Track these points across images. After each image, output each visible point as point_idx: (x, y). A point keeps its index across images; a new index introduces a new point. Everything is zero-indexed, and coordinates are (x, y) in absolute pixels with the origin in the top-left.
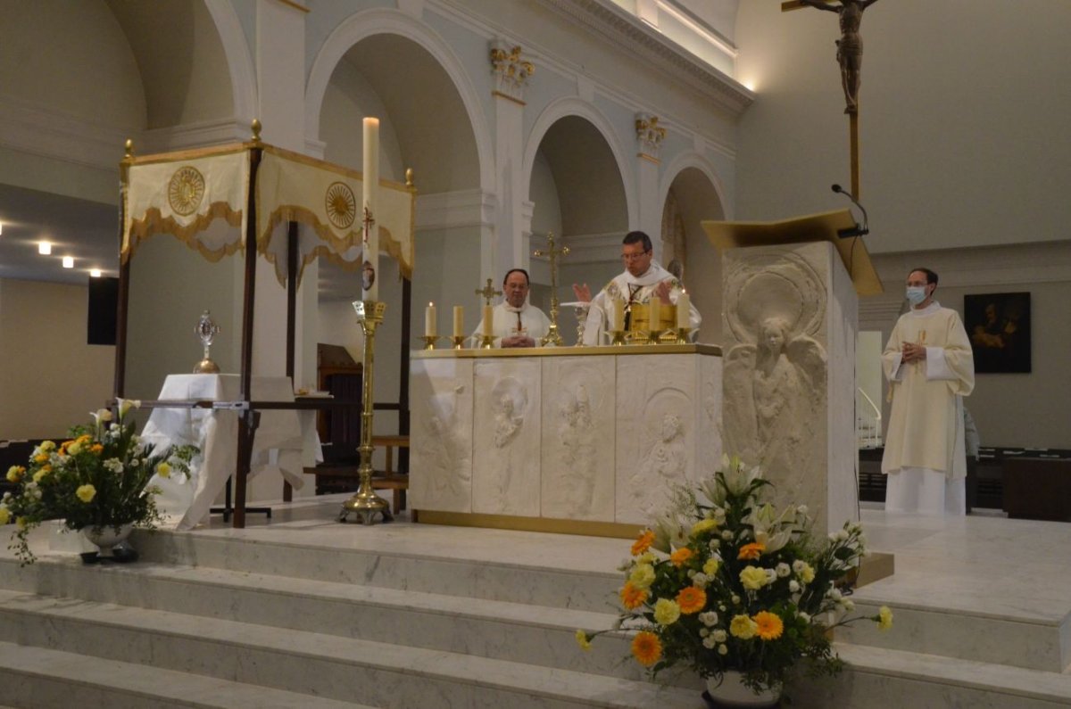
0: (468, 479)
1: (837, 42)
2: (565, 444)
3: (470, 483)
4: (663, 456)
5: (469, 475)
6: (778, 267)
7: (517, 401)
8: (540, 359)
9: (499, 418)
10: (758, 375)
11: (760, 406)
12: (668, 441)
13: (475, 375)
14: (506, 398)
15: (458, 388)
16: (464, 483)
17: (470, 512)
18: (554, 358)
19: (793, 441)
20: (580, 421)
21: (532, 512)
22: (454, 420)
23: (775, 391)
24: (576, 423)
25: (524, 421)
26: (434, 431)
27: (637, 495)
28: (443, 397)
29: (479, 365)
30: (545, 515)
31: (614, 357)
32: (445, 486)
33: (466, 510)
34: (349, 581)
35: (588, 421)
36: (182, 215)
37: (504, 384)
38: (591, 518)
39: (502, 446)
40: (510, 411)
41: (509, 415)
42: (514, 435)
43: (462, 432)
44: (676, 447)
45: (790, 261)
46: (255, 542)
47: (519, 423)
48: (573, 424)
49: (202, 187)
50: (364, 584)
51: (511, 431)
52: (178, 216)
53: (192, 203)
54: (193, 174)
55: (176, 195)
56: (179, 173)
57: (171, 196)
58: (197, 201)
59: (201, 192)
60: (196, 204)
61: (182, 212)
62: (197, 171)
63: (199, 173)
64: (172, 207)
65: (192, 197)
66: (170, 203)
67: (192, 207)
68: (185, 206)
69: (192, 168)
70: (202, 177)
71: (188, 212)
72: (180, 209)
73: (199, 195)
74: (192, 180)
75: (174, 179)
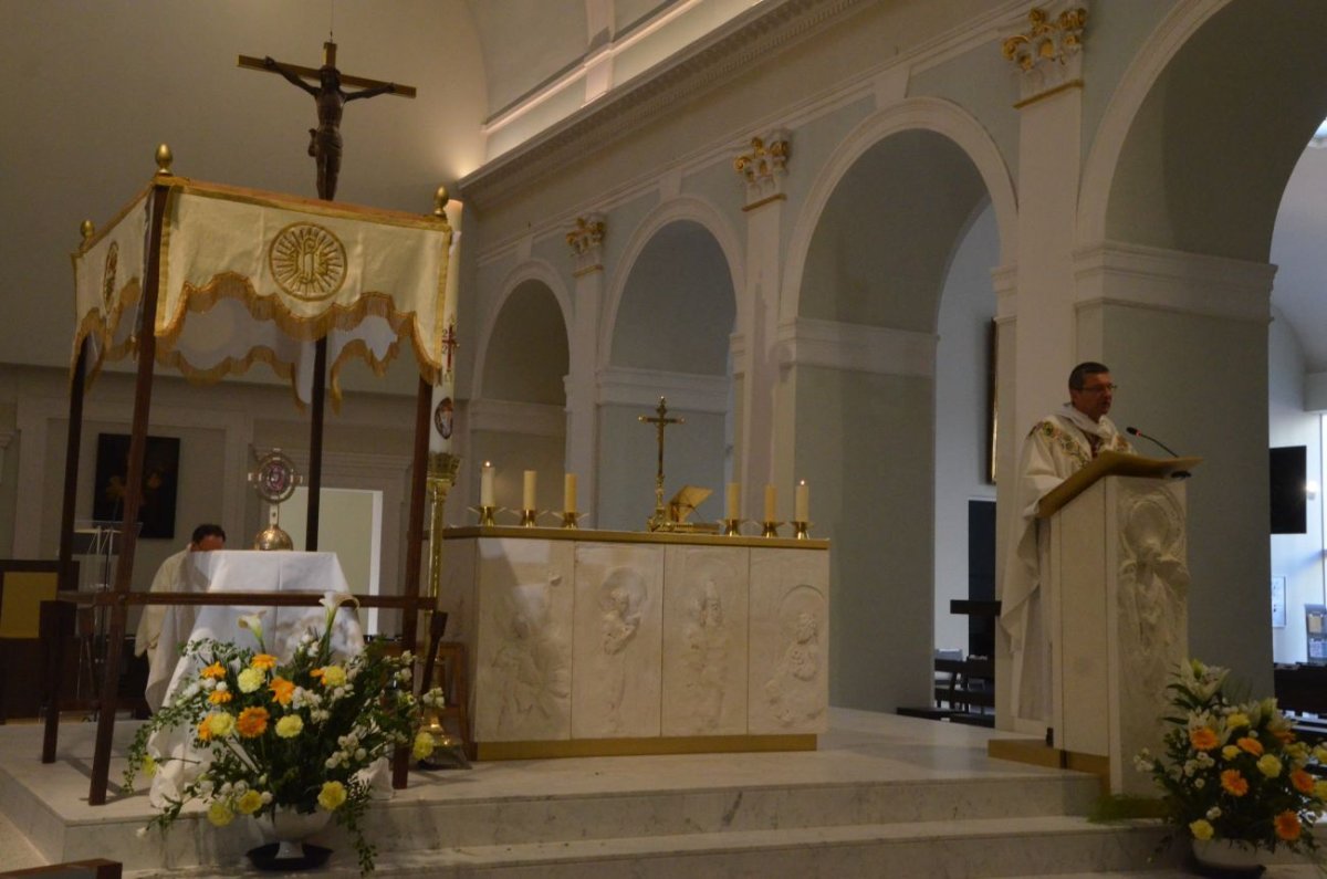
0: (564, 696)
1: (313, 132)
2: (693, 647)
3: (567, 701)
4: (799, 658)
5: (566, 690)
6: (1155, 497)
7: (634, 597)
8: (662, 547)
9: (610, 616)
10: (1142, 588)
11: (1145, 615)
12: (803, 642)
13: (576, 561)
14: (620, 593)
15: (555, 578)
16: (559, 701)
17: (568, 738)
18: (680, 546)
19: (1167, 644)
20: (710, 621)
21: (651, 731)
22: (546, 619)
23: (1156, 602)
24: (705, 623)
25: (642, 621)
26: (519, 633)
27: (773, 701)
28: (531, 591)
29: (581, 550)
30: (667, 734)
31: (747, 549)
32: (531, 707)
33: (563, 736)
34: (700, 830)
35: (719, 620)
36: (301, 298)
37: (619, 577)
38: (722, 732)
39: (617, 651)
40: (624, 610)
41: (622, 615)
42: (629, 639)
43: (557, 635)
44: (812, 648)
45: (1161, 493)
46: (549, 798)
47: (637, 622)
48: (703, 625)
49: (341, 262)
50: (720, 831)
51: (628, 633)
52: (289, 297)
53: (324, 284)
54: (324, 237)
55: (286, 263)
56: (293, 229)
57: (274, 262)
58: (332, 282)
59: (341, 270)
60: (330, 285)
61: (299, 293)
62: (333, 235)
63: (337, 240)
64: (276, 281)
65: (322, 275)
66: (273, 274)
67: (322, 289)
68: (306, 284)
69: (322, 228)
70: (342, 246)
71: (313, 294)
72: (294, 287)
73: (337, 273)
74: (321, 247)
75: (281, 237)
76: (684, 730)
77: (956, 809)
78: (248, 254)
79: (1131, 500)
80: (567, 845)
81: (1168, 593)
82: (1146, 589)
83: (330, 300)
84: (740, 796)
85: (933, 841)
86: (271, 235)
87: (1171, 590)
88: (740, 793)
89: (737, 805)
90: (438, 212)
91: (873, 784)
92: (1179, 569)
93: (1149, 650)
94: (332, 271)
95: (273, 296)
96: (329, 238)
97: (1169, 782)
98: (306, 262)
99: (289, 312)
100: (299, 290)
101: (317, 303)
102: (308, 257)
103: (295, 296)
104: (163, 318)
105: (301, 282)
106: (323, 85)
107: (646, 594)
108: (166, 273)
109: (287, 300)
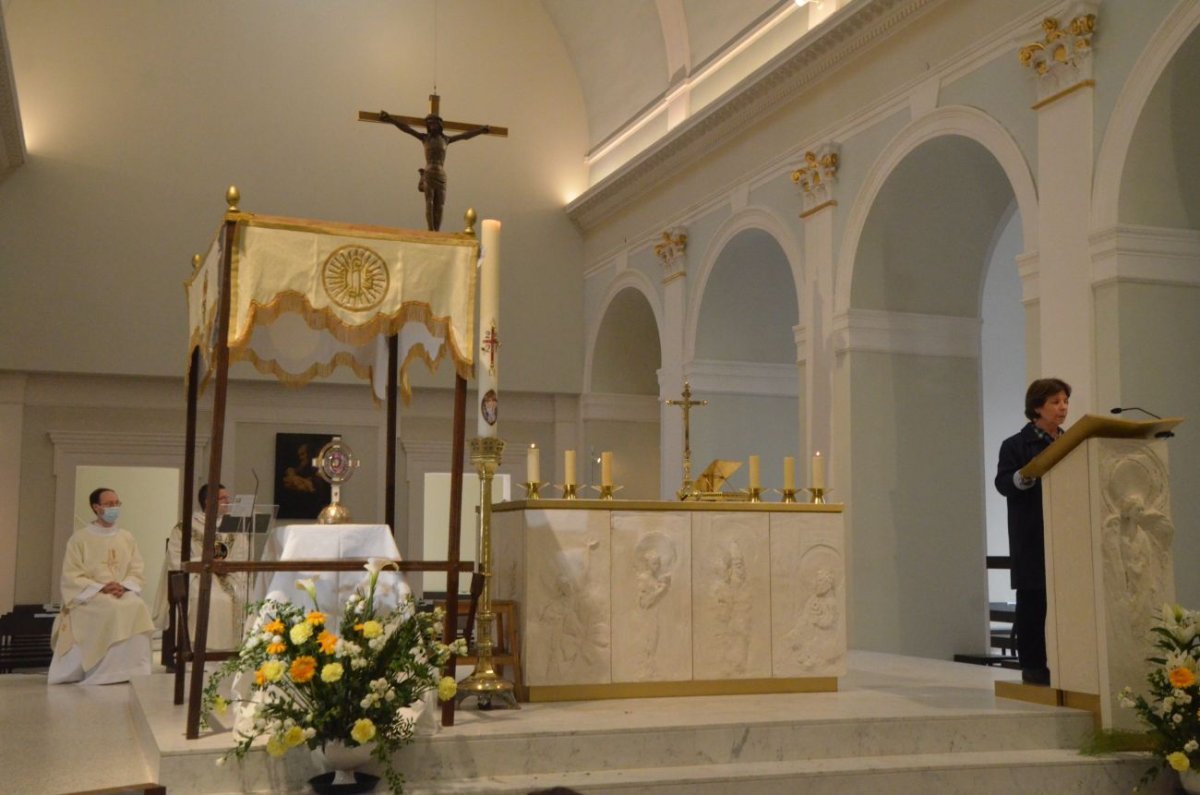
0: (604, 646)
1: (421, 171)
2: (720, 601)
3: (607, 649)
4: (818, 610)
5: (605, 640)
6: (1137, 456)
7: (665, 558)
8: (689, 513)
9: (644, 575)
10: (1126, 540)
11: (1129, 565)
12: (821, 595)
13: (612, 528)
14: (652, 555)
15: (593, 543)
16: (600, 650)
17: (609, 682)
18: (705, 513)
19: (1153, 591)
20: (735, 578)
21: (683, 675)
22: (587, 579)
23: (1141, 553)
24: (730, 579)
25: (672, 579)
26: (562, 591)
27: (795, 648)
28: (572, 555)
29: (616, 518)
30: (698, 677)
31: (767, 513)
32: (575, 655)
33: (605, 680)
34: (711, 761)
35: (743, 577)
36: (350, 309)
37: (650, 542)
38: (748, 675)
39: (650, 606)
40: (656, 570)
41: (654, 574)
42: (661, 595)
43: (596, 593)
44: (829, 600)
45: (1143, 452)
46: (573, 733)
47: (668, 580)
48: (729, 581)
49: (384, 277)
50: (730, 762)
51: (660, 590)
52: (340, 309)
53: (369, 296)
54: (369, 257)
55: (337, 280)
56: (342, 251)
57: (327, 280)
58: (377, 295)
59: (384, 284)
60: (375, 298)
61: (349, 305)
62: (376, 255)
63: (380, 258)
64: (329, 295)
65: (368, 288)
66: (326, 290)
67: (368, 301)
68: (355, 297)
69: (367, 249)
70: (384, 264)
71: (360, 306)
72: (345, 300)
73: (381, 287)
74: (367, 265)
75: (332, 259)
76: (713, 674)
77: (952, 743)
78: (303, 274)
79: (1114, 460)
80: (588, 774)
81: (1154, 544)
82: (1131, 540)
83: (376, 309)
84: (747, 731)
85: (925, 771)
86: (324, 258)
87: (1156, 541)
88: (747, 729)
89: (744, 739)
90: (468, 230)
91: (871, 721)
92: (1164, 522)
93: (1134, 597)
94: (377, 285)
95: (326, 310)
96: (373, 257)
97: (1153, 718)
98: (354, 279)
99: (341, 322)
100: (348, 302)
101: (364, 313)
102: (356, 274)
103: (346, 308)
104: (235, 332)
105: (350, 296)
106: (429, 131)
107: (675, 555)
108: (236, 294)
109: (338, 312)
